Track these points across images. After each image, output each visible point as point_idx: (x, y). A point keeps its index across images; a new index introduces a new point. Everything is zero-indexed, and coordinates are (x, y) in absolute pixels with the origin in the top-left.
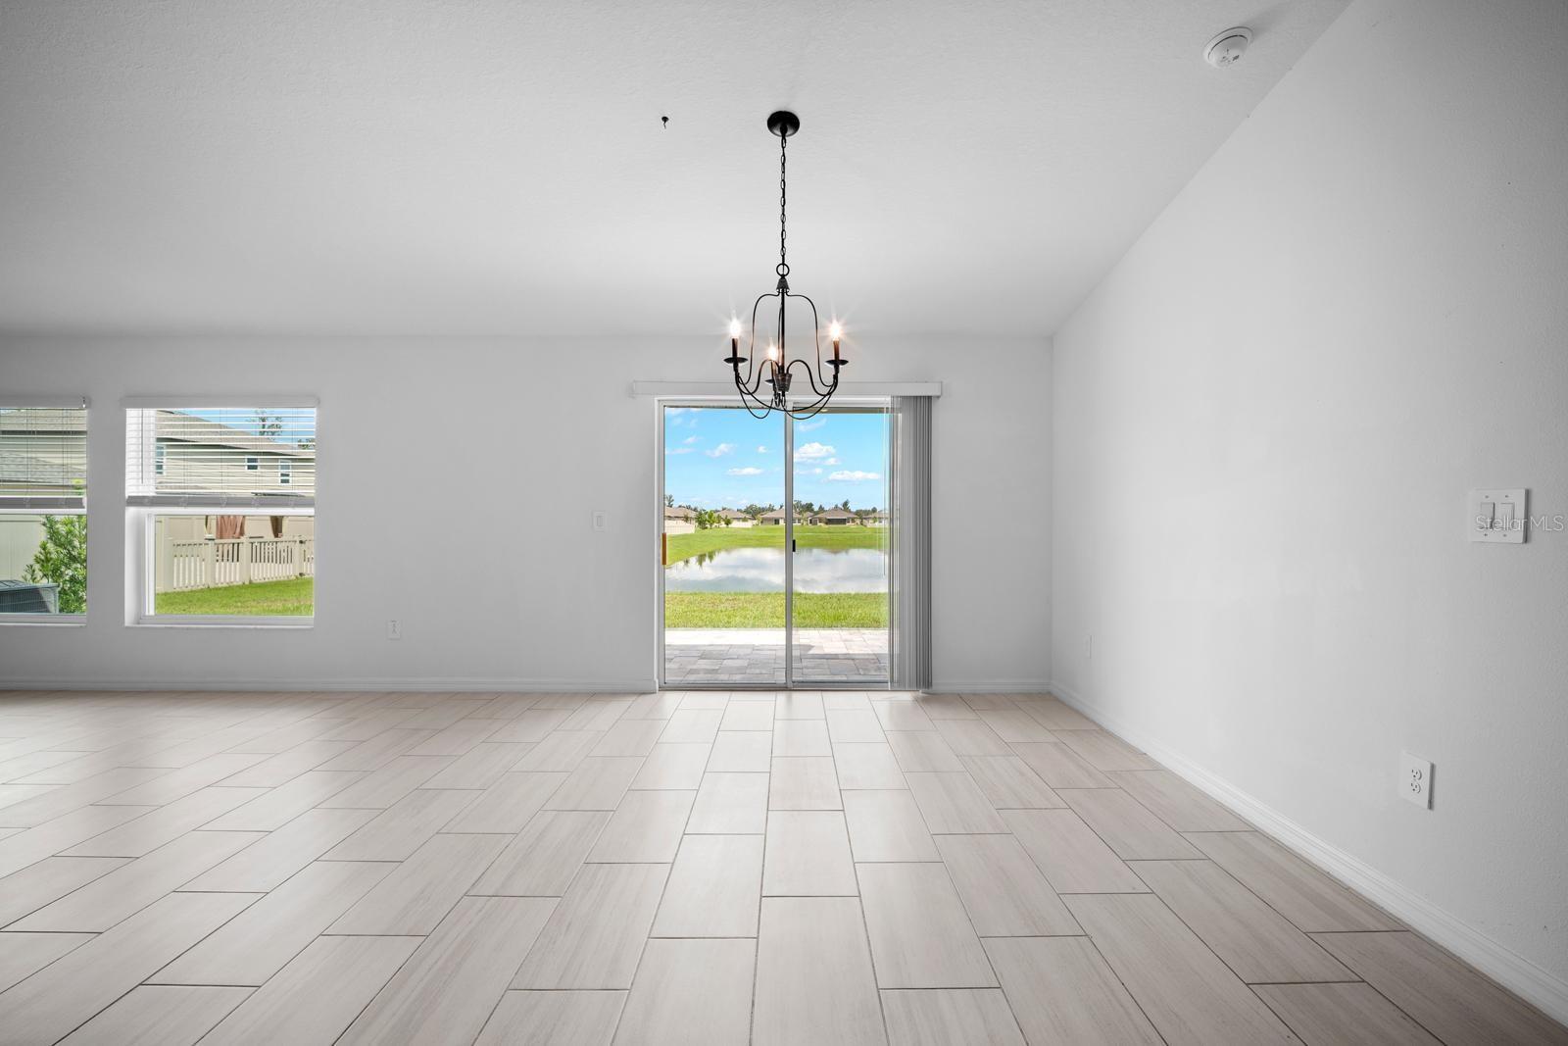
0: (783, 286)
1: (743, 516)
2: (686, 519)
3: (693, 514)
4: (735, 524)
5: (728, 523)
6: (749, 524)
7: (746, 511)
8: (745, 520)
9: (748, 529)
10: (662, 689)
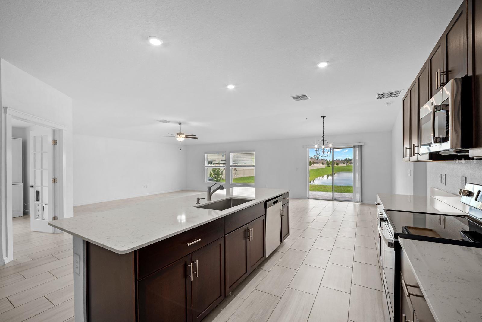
0: (323, 139)
1: (343, 162)
2: (323, 164)
3: (325, 162)
4: (340, 165)
5: (338, 164)
6: (345, 165)
7: (345, 160)
8: (344, 163)
9: (345, 166)
10: (309, 199)
